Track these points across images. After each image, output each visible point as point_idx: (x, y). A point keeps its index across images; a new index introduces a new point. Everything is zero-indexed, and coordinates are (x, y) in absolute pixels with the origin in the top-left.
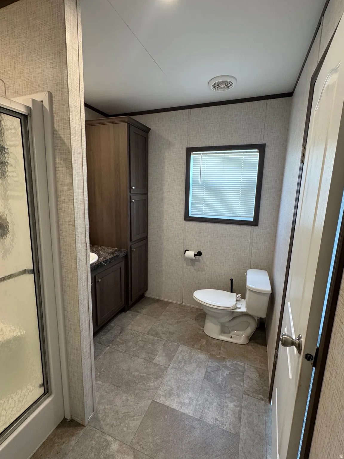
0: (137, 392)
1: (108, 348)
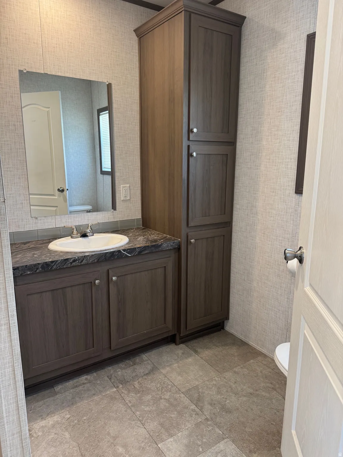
1: (115, 389)
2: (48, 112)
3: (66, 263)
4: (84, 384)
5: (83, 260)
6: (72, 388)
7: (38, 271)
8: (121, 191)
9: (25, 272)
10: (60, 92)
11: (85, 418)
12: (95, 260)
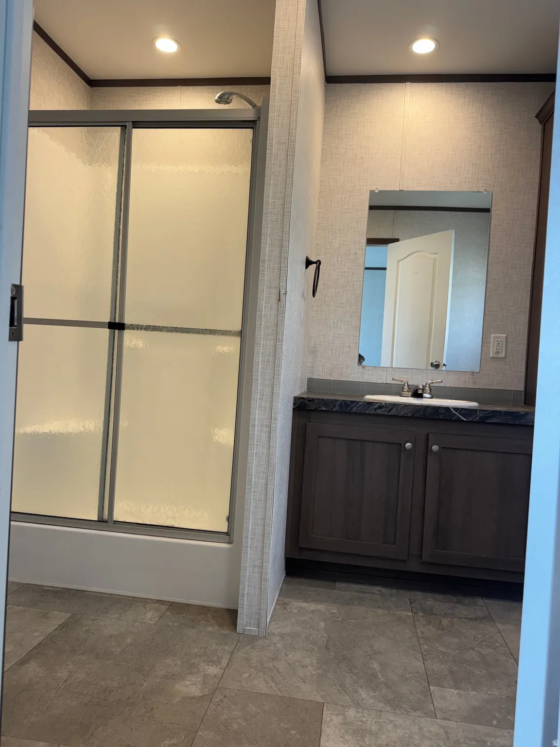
0: (330, 675)
1: (411, 614)
2: (435, 260)
3: (369, 408)
4: (374, 593)
5: (392, 409)
6: (356, 592)
7: (334, 409)
8: (491, 344)
9: (320, 408)
10: (454, 231)
11: (352, 621)
12: (409, 414)
